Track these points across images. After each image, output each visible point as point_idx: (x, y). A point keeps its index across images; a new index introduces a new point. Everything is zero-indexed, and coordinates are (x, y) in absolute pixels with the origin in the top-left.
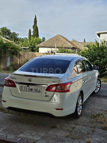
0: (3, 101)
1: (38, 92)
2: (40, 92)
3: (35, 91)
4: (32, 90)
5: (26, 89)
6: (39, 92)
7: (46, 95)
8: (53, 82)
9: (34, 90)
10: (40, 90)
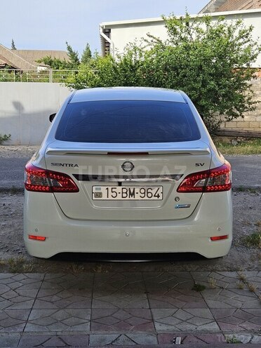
1: (153, 198)
3: (143, 195)
4: (133, 194)
5: (114, 194)
6: (156, 198)
7: (179, 203)
8: (197, 165)
10: (159, 192)
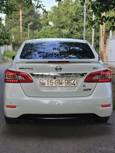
0: (8, 106)
1: (72, 85)
2: (76, 85)
3: (67, 84)
4: (62, 83)
5: (51, 84)
6: (74, 85)
7: (85, 88)
9: (65, 83)
